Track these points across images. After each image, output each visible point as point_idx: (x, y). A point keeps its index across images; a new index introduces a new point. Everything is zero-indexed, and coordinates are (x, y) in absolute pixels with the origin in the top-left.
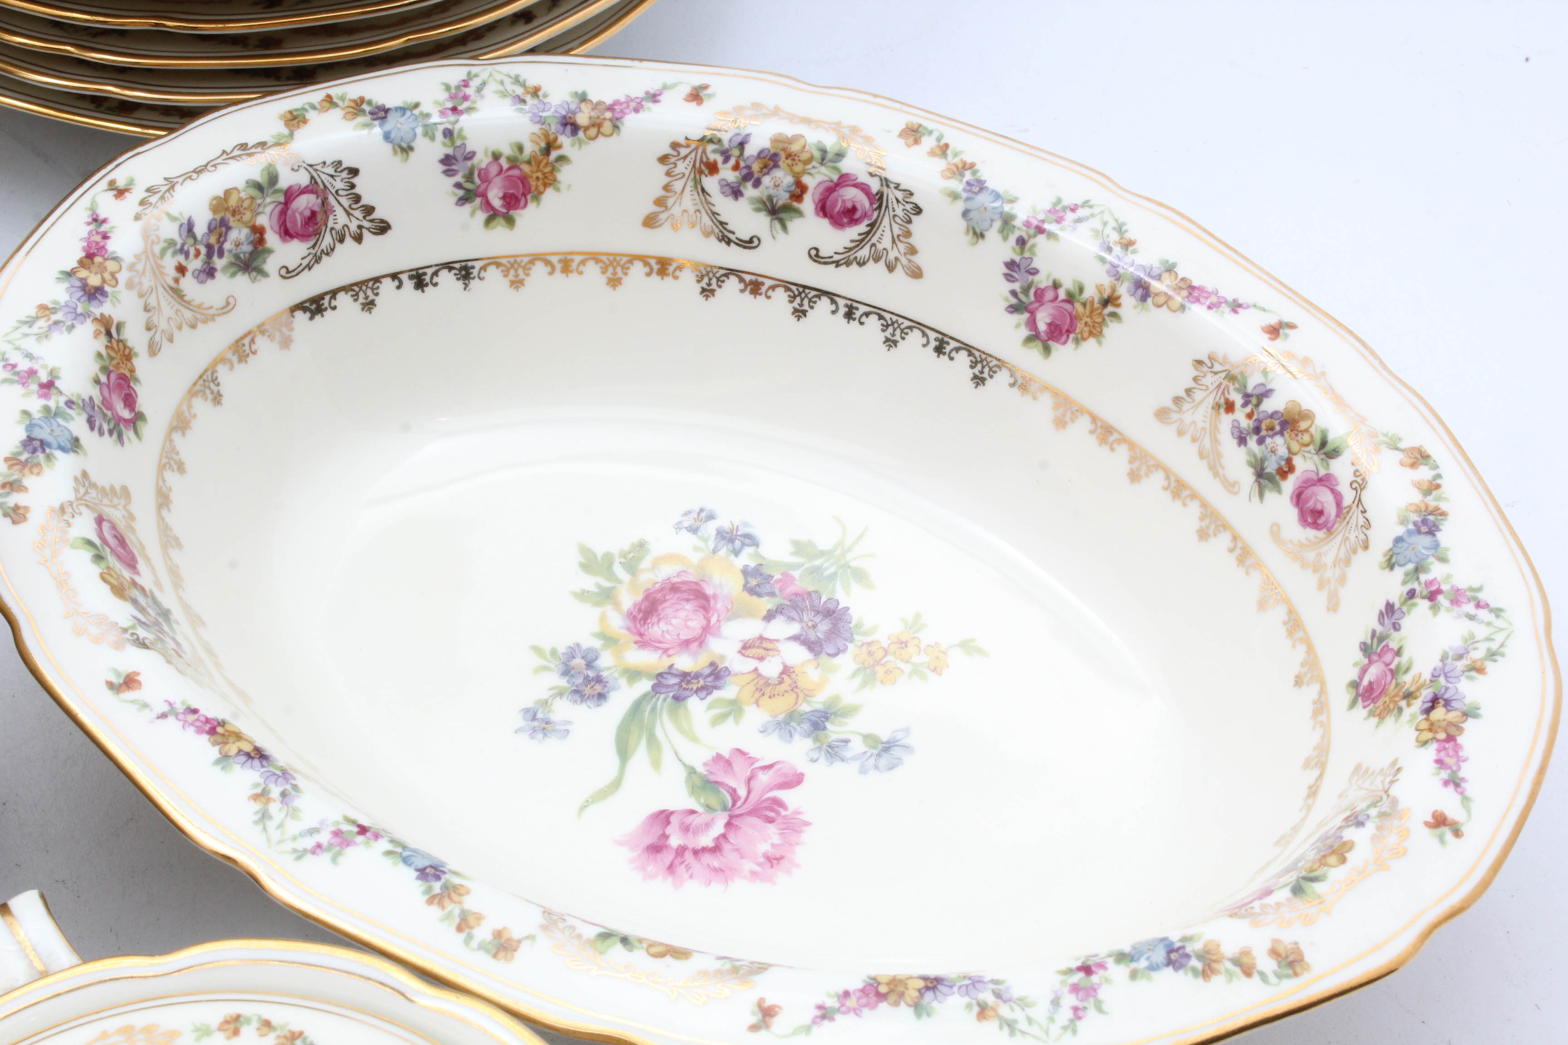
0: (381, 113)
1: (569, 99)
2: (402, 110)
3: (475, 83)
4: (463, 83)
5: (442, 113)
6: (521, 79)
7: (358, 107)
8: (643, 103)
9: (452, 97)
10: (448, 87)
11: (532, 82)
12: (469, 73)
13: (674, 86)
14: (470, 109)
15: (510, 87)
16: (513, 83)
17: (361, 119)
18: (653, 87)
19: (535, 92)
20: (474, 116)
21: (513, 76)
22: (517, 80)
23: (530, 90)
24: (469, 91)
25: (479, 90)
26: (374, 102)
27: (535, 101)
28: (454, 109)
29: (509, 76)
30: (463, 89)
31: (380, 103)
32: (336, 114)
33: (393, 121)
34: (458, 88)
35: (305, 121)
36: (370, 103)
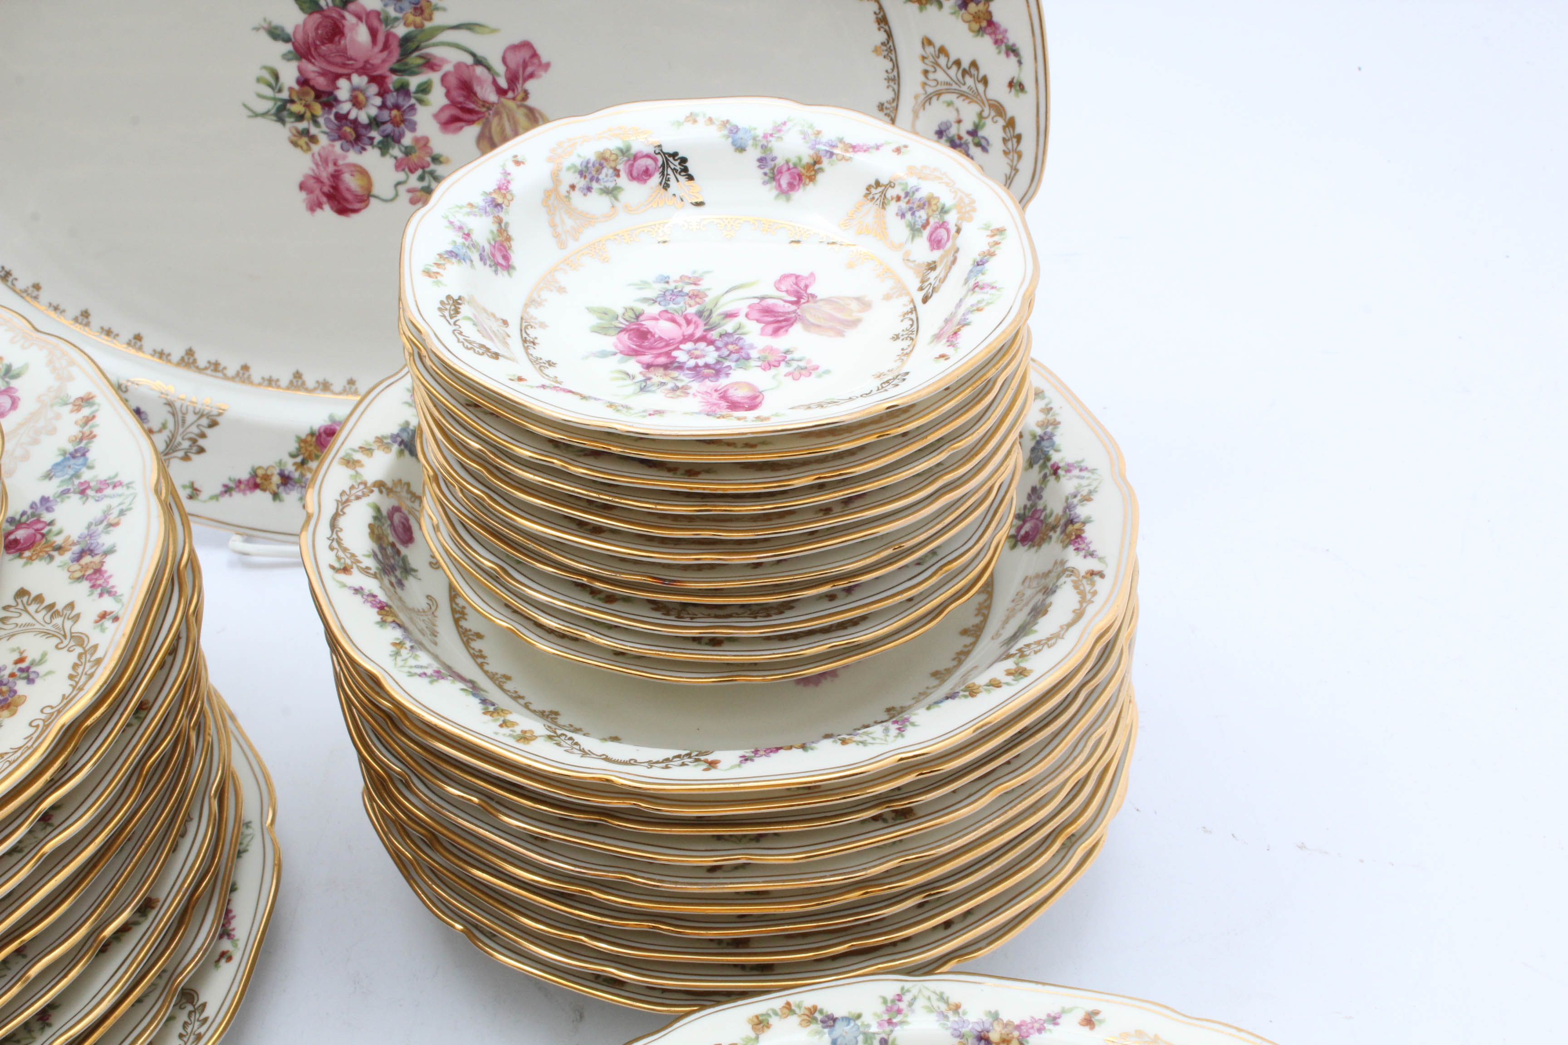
0: (830, 1021)
1: (984, 1018)
2: (848, 1019)
3: (907, 998)
4: (897, 998)
5: (880, 1025)
6: (945, 996)
7: (811, 1015)
8: (1045, 1025)
9: (889, 1010)
10: (885, 1001)
11: (953, 1000)
12: (903, 988)
13: (1070, 1010)
14: (902, 1023)
15: (936, 1003)
16: (938, 1000)
17: (814, 1027)
18: (1054, 1010)
19: (956, 1008)
20: (906, 1027)
21: (938, 992)
22: (942, 997)
23: (951, 1007)
24: (903, 1005)
25: (911, 1004)
26: (825, 1011)
27: (956, 1019)
28: (890, 1022)
29: (935, 992)
30: (897, 1002)
31: (829, 1013)
32: (794, 1020)
33: (840, 1029)
34: (893, 1001)
35: (768, 1026)
36: (821, 1012)
